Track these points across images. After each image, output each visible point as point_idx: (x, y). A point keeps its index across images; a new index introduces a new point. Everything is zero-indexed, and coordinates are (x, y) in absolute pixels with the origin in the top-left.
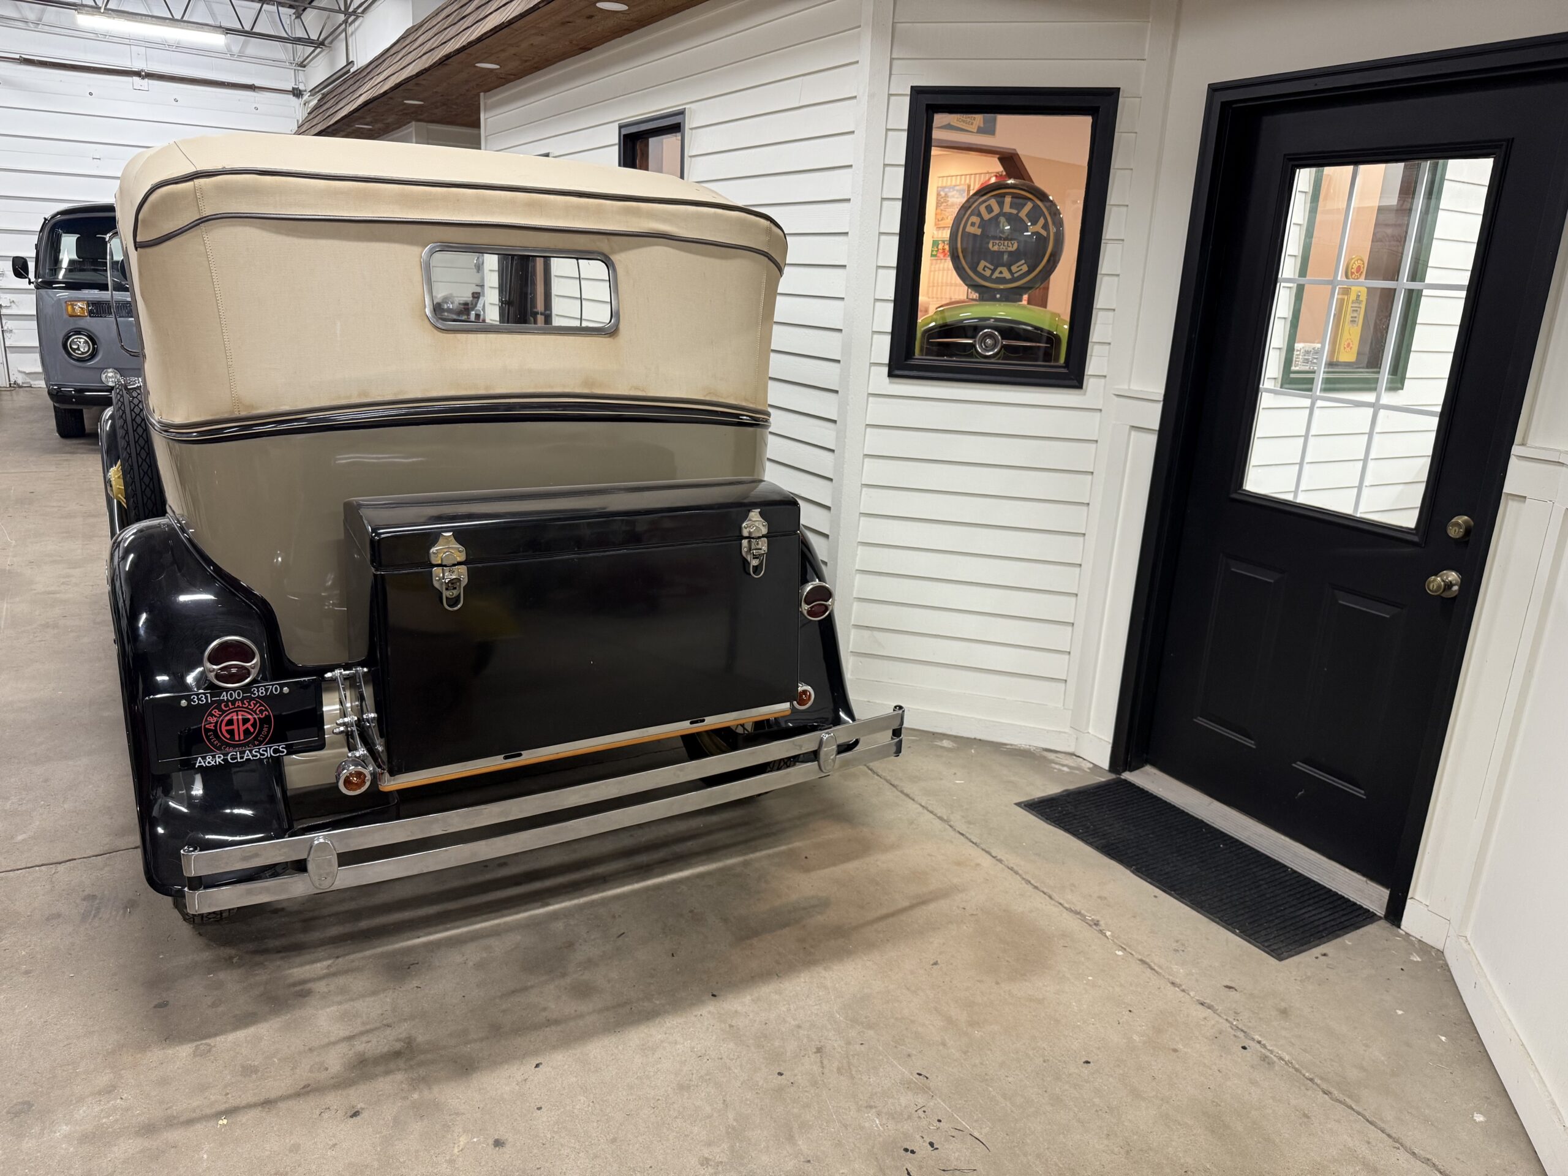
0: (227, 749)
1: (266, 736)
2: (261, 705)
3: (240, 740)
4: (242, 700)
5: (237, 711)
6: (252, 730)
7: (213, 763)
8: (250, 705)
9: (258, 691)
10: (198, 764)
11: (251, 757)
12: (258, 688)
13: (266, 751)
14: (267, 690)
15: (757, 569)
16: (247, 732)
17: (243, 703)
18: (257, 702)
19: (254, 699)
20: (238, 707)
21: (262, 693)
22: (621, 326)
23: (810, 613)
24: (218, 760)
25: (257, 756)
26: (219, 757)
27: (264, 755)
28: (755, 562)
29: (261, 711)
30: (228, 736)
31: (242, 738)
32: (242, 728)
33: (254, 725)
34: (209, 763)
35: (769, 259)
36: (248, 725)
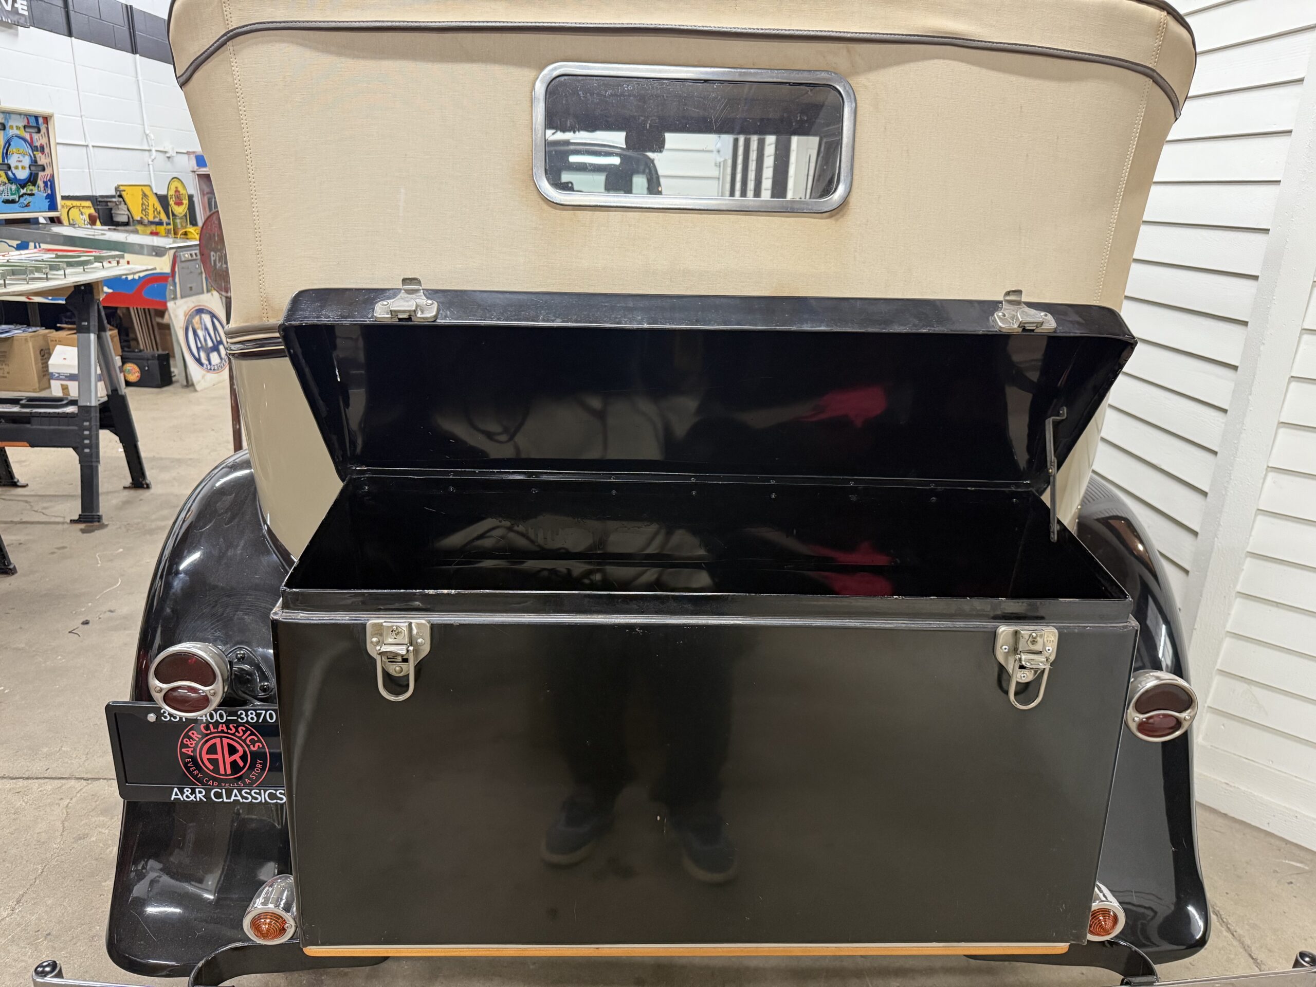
0: (210, 783)
1: (258, 778)
2: (252, 734)
3: (226, 775)
4: (228, 723)
5: (221, 737)
6: (241, 764)
7: (192, 797)
8: (237, 731)
9: (247, 716)
10: (173, 797)
11: (239, 798)
12: (246, 711)
13: (260, 794)
14: (258, 715)
15: (1024, 690)
16: (234, 764)
17: (228, 728)
18: (247, 729)
19: (242, 725)
20: (222, 731)
21: (252, 719)
22: (853, 199)
23: (1142, 727)
24: (198, 795)
25: (247, 798)
26: (200, 792)
27: (256, 799)
28: (1023, 676)
29: (253, 742)
30: (211, 767)
31: (229, 772)
32: (229, 760)
33: (244, 758)
34: (187, 797)
36: (236, 757)
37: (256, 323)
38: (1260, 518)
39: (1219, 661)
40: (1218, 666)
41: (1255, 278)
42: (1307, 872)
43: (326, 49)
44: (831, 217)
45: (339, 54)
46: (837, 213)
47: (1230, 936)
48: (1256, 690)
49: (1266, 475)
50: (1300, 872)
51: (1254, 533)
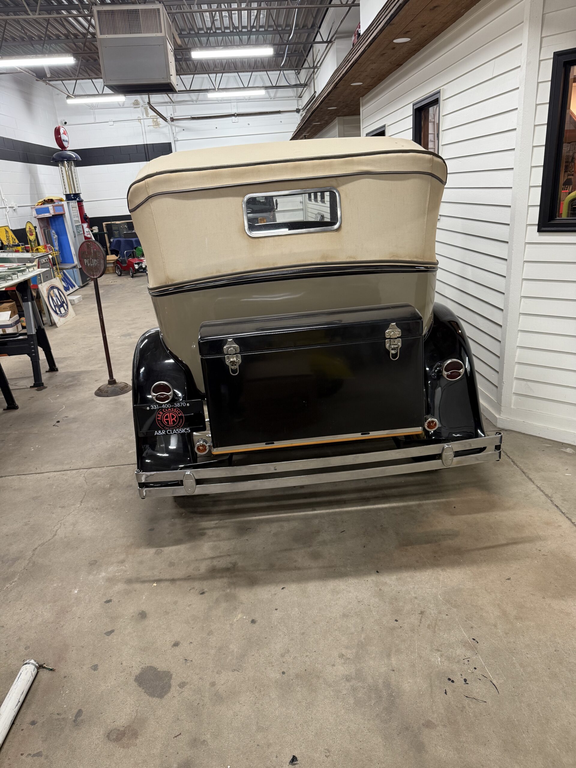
0: (166, 428)
1: (181, 425)
2: (179, 411)
3: (171, 425)
4: (171, 408)
5: (169, 413)
6: (176, 421)
7: (161, 434)
8: (174, 410)
9: (177, 405)
10: (155, 434)
11: (176, 432)
12: (177, 403)
13: (182, 430)
14: (180, 404)
15: (395, 356)
16: (174, 421)
17: (171, 409)
18: (177, 409)
19: (175, 408)
20: (170, 411)
21: (179, 405)
22: (343, 225)
23: (448, 376)
24: (163, 433)
25: (178, 432)
26: (164, 432)
27: (181, 432)
28: (393, 352)
29: (179, 413)
30: (167, 423)
31: (172, 424)
32: (172, 420)
33: (176, 419)
34: (160, 433)
35: (432, 176)
36: (174, 419)
37: (164, 284)
38: (521, 316)
39: (515, 374)
40: (514, 377)
41: (508, 225)
42: (550, 447)
43: (179, 198)
44: (336, 231)
45: (183, 199)
46: (338, 230)
47: (516, 467)
48: (529, 383)
49: (521, 300)
50: (548, 447)
51: (520, 323)
